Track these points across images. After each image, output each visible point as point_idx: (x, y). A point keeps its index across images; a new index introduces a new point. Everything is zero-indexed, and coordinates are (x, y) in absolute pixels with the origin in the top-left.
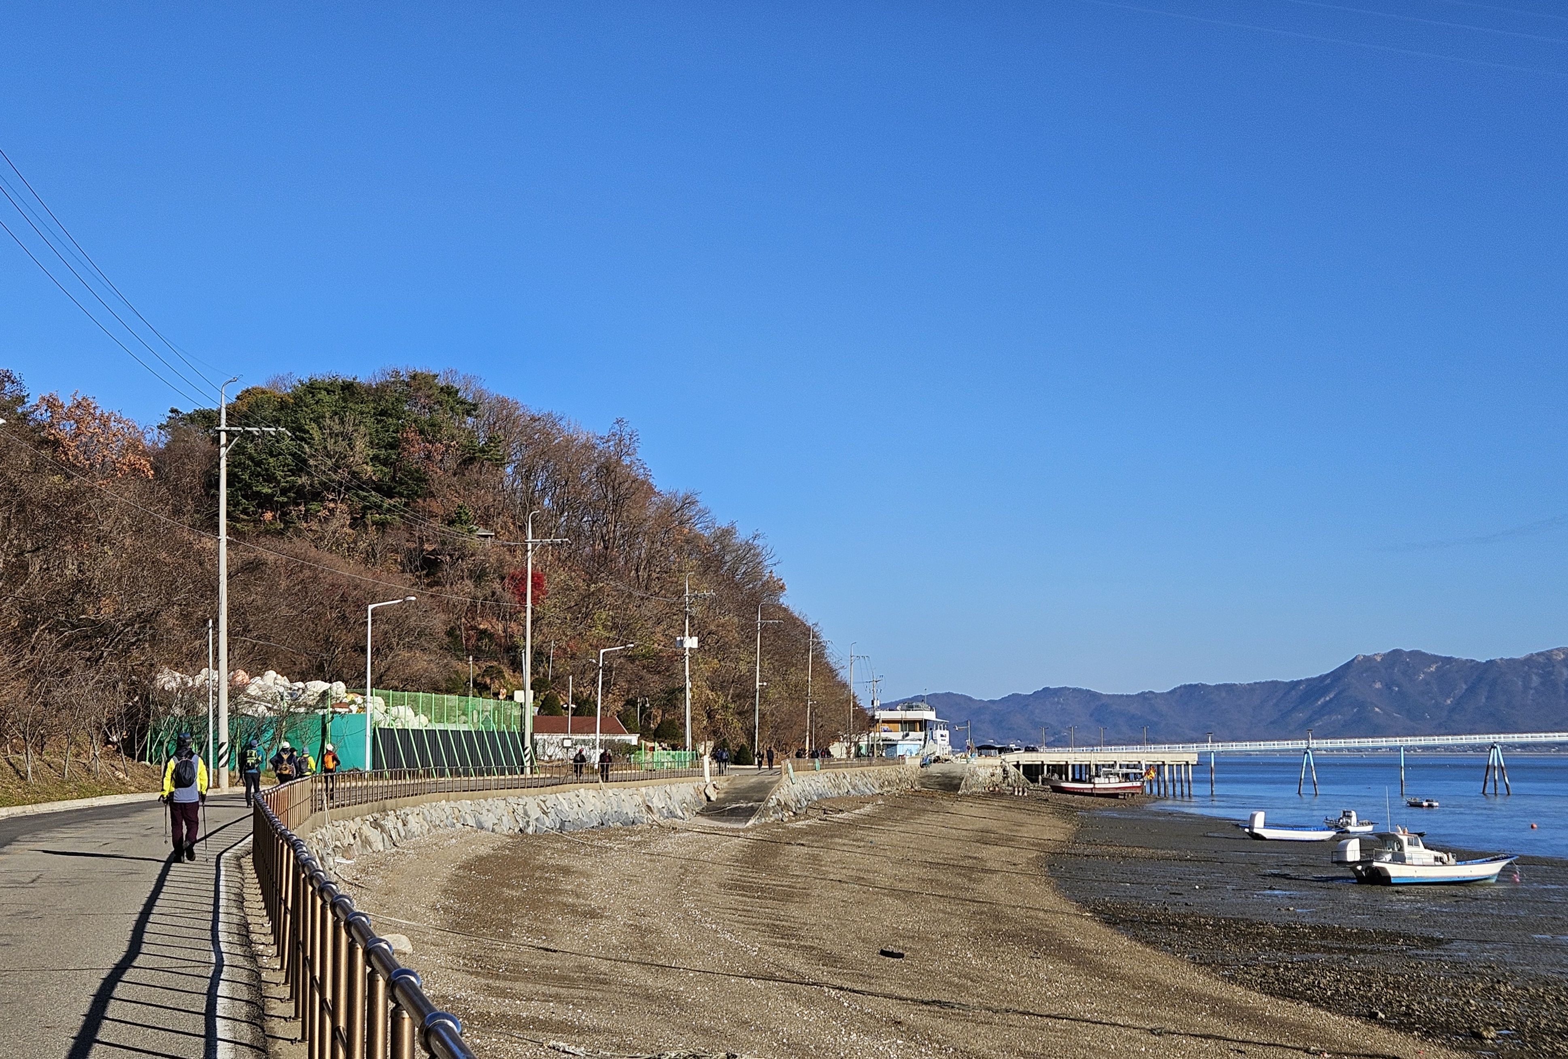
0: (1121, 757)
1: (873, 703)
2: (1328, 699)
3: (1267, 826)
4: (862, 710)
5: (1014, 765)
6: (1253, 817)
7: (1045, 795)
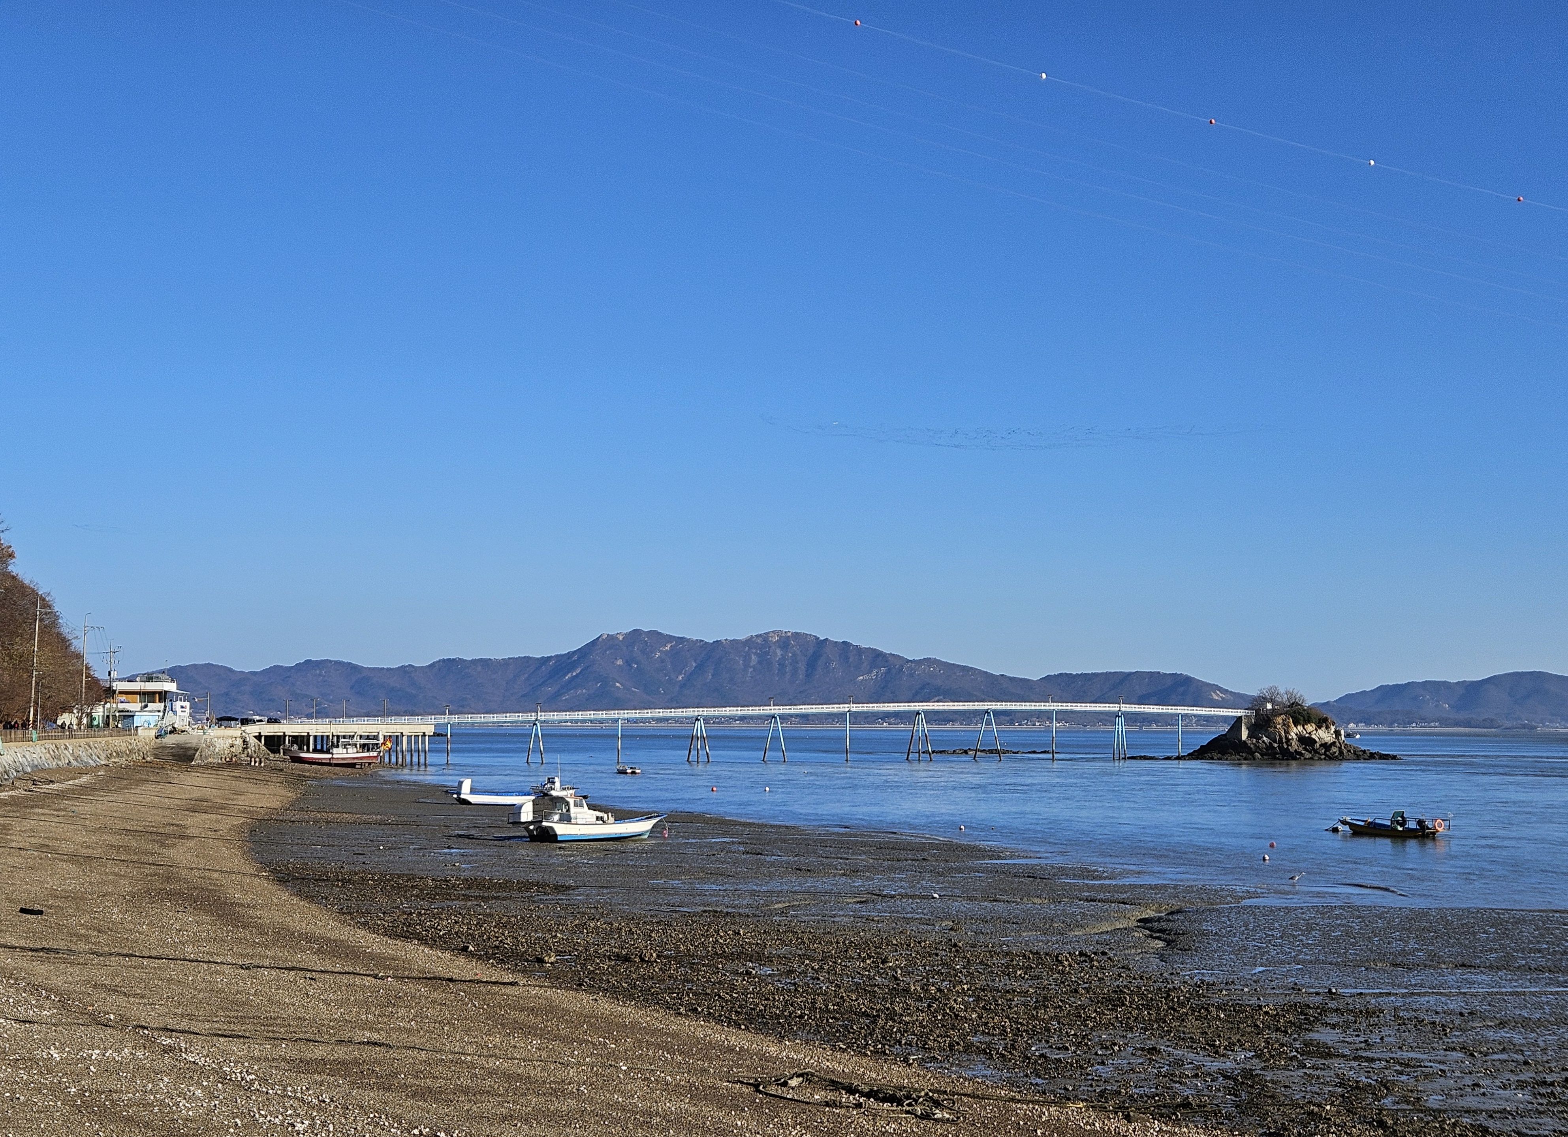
0: (362, 729)
1: (110, 675)
2: (574, 674)
3: (473, 791)
4: (96, 681)
5: (255, 737)
6: (461, 783)
7: (281, 765)
